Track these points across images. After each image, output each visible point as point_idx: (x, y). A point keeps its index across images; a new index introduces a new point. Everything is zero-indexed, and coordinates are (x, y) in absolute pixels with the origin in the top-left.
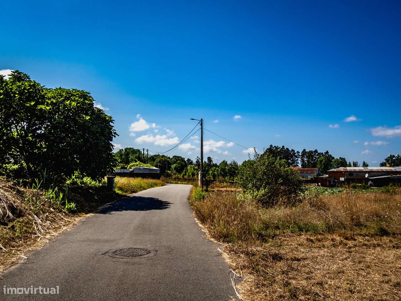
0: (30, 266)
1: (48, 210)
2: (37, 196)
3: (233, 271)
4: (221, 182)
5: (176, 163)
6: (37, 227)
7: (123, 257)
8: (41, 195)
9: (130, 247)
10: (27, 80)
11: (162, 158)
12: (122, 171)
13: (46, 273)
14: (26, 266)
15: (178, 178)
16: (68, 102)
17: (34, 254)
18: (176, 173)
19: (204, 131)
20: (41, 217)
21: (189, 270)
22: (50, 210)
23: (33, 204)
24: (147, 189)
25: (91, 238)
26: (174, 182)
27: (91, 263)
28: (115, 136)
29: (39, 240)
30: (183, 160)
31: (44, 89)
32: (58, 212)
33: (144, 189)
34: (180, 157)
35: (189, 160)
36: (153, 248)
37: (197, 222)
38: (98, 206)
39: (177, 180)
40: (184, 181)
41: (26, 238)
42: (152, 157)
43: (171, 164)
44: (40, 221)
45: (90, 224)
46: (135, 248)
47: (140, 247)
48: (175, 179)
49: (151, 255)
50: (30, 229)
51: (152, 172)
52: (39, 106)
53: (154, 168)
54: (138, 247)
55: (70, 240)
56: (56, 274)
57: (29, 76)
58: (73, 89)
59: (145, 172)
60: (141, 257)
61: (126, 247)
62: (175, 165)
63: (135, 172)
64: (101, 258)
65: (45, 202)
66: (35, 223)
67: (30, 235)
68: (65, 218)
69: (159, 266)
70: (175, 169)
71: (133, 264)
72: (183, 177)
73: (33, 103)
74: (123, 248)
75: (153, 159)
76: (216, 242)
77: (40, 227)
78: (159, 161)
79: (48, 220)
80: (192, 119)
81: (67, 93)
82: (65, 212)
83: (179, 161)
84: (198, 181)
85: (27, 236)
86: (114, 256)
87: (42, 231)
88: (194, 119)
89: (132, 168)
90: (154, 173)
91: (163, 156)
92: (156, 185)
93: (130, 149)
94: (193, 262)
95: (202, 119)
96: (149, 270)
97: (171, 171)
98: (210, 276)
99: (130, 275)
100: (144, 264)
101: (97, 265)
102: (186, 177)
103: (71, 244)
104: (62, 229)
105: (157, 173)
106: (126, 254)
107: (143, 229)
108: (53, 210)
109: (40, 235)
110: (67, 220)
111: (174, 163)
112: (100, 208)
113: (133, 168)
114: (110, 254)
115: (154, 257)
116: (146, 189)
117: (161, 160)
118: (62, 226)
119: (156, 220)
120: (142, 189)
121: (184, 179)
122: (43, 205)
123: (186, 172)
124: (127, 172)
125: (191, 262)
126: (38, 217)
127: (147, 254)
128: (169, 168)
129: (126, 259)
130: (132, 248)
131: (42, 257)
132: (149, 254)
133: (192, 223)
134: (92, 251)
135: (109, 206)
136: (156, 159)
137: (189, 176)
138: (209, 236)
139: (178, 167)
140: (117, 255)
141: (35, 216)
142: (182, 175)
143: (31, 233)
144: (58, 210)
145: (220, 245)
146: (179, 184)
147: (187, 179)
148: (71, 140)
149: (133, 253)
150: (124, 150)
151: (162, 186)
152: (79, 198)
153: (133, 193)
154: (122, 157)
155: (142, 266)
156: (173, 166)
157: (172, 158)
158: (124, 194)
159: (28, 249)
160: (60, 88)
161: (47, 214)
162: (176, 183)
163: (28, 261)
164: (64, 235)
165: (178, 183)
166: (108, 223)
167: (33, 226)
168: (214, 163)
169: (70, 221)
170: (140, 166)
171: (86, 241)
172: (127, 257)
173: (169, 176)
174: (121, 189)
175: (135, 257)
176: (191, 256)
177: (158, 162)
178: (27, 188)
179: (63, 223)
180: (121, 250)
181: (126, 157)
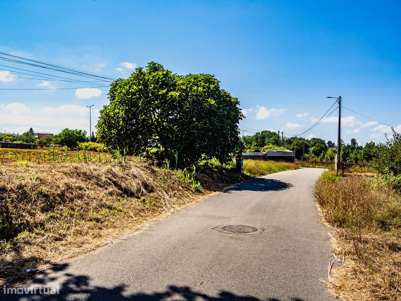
0: (150, 232)
1: (177, 188)
2: (169, 175)
3: (334, 256)
4: (361, 167)
5: (315, 146)
6: (164, 202)
7: (230, 232)
8: (172, 174)
9: (240, 224)
10: (161, 69)
11: (299, 141)
12: (256, 154)
13: (160, 240)
14: (147, 232)
15: (316, 161)
16: (195, 88)
17: (156, 224)
18: (315, 156)
19: (342, 109)
20: (169, 193)
21: (288, 250)
22: (179, 188)
23: (164, 182)
24: (278, 172)
25: (208, 214)
26: (311, 166)
27: (200, 235)
28: (241, 119)
29: (163, 212)
30: (322, 142)
31: (177, 76)
32: (186, 190)
33: (275, 172)
34: (320, 139)
35: (330, 143)
36: (261, 227)
37: (317, 205)
38: (224, 186)
39: (315, 164)
40: (322, 165)
41: (154, 211)
42: (289, 139)
43: (309, 147)
44: (168, 197)
45: (211, 202)
46: (244, 226)
47: (250, 225)
48: (312, 162)
49: (257, 233)
50: (158, 203)
51: (285, 155)
52: (170, 93)
53: (288, 151)
54: (247, 225)
55: (188, 215)
56: (168, 241)
57: (163, 66)
58: (200, 74)
59: (278, 155)
60: (247, 234)
61: (236, 224)
62: (313, 148)
63: (268, 155)
64: (210, 232)
65: (176, 181)
66: (163, 198)
67: (157, 208)
68: (191, 196)
69: (261, 244)
70: (314, 152)
71: (237, 239)
72: (321, 160)
73: (164, 91)
74: (233, 225)
75: (290, 142)
76: (330, 226)
77: (167, 202)
78: (296, 143)
79: (175, 197)
80: (329, 97)
81: (195, 79)
82: (192, 191)
83: (317, 144)
84: (334, 165)
85: (154, 209)
86: (222, 231)
87: (168, 206)
88: (330, 98)
89: (265, 151)
90: (288, 156)
91: (300, 139)
92: (289, 168)
93: (266, 132)
94: (296, 243)
95: (340, 97)
96: (249, 246)
97: (309, 155)
98: (308, 257)
99: (229, 248)
100: (247, 240)
101: (205, 237)
102: (324, 161)
103: (190, 218)
104: (186, 205)
105: (291, 156)
106: (233, 230)
107: (259, 209)
108: (181, 189)
109: (165, 209)
110: (192, 197)
111: (313, 146)
112: (225, 188)
113: (267, 151)
114: (219, 229)
115: (259, 235)
116: (276, 172)
117: (298, 143)
118: (186, 203)
119: (275, 202)
120: (272, 172)
121: (322, 162)
122: (173, 183)
123: (324, 156)
124: (260, 155)
125: (294, 243)
126: (167, 193)
127: (253, 231)
128: (307, 152)
129: (231, 235)
130: (241, 225)
131: (162, 226)
132: (255, 232)
133: (312, 207)
134: (204, 224)
135: (235, 187)
136: (293, 141)
137: (327, 159)
138: (324, 220)
139: (317, 150)
140: (225, 230)
141: (165, 193)
142: (319, 159)
143: (159, 207)
144: (186, 189)
145: (332, 230)
146: (317, 168)
147: (325, 163)
148: (199, 124)
149: (241, 230)
150: (260, 133)
151: (295, 169)
152: (207, 178)
153: (262, 176)
154: (258, 141)
155: (244, 241)
156: (311, 149)
157: (310, 141)
158: (252, 176)
159: (152, 219)
160: (190, 75)
161: (176, 191)
162: (313, 167)
163: (150, 229)
164: (186, 210)
165: (315, 167)
166: (227, 202)
167: (161, 201)
168: (359, 145)
169: (194, 199)
170: (273, 149)
171: (203, 216)
172: (233, 233)
173: (306, 159)
174: (250, 171)
175: (240, 234)
176: (296, 238)
177: (294, 145)
178: (161, 168)
179: (188, 200)
180: (230, 226)
181: (262, 140)
